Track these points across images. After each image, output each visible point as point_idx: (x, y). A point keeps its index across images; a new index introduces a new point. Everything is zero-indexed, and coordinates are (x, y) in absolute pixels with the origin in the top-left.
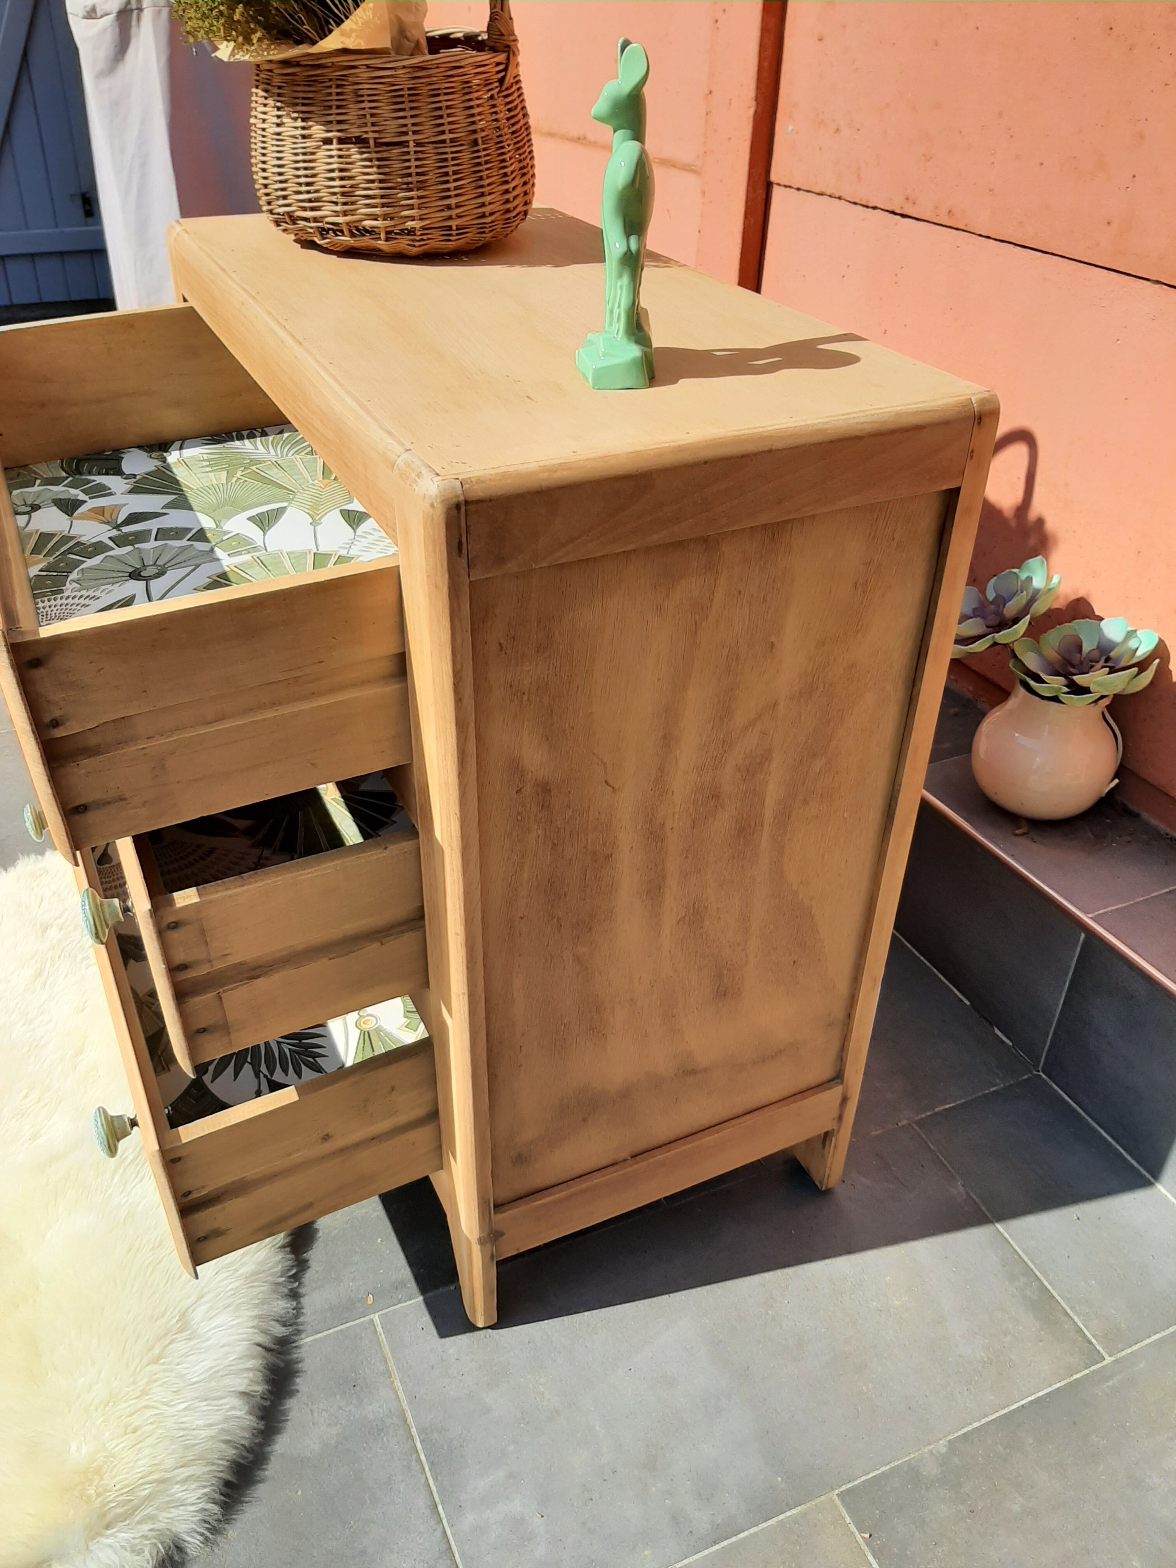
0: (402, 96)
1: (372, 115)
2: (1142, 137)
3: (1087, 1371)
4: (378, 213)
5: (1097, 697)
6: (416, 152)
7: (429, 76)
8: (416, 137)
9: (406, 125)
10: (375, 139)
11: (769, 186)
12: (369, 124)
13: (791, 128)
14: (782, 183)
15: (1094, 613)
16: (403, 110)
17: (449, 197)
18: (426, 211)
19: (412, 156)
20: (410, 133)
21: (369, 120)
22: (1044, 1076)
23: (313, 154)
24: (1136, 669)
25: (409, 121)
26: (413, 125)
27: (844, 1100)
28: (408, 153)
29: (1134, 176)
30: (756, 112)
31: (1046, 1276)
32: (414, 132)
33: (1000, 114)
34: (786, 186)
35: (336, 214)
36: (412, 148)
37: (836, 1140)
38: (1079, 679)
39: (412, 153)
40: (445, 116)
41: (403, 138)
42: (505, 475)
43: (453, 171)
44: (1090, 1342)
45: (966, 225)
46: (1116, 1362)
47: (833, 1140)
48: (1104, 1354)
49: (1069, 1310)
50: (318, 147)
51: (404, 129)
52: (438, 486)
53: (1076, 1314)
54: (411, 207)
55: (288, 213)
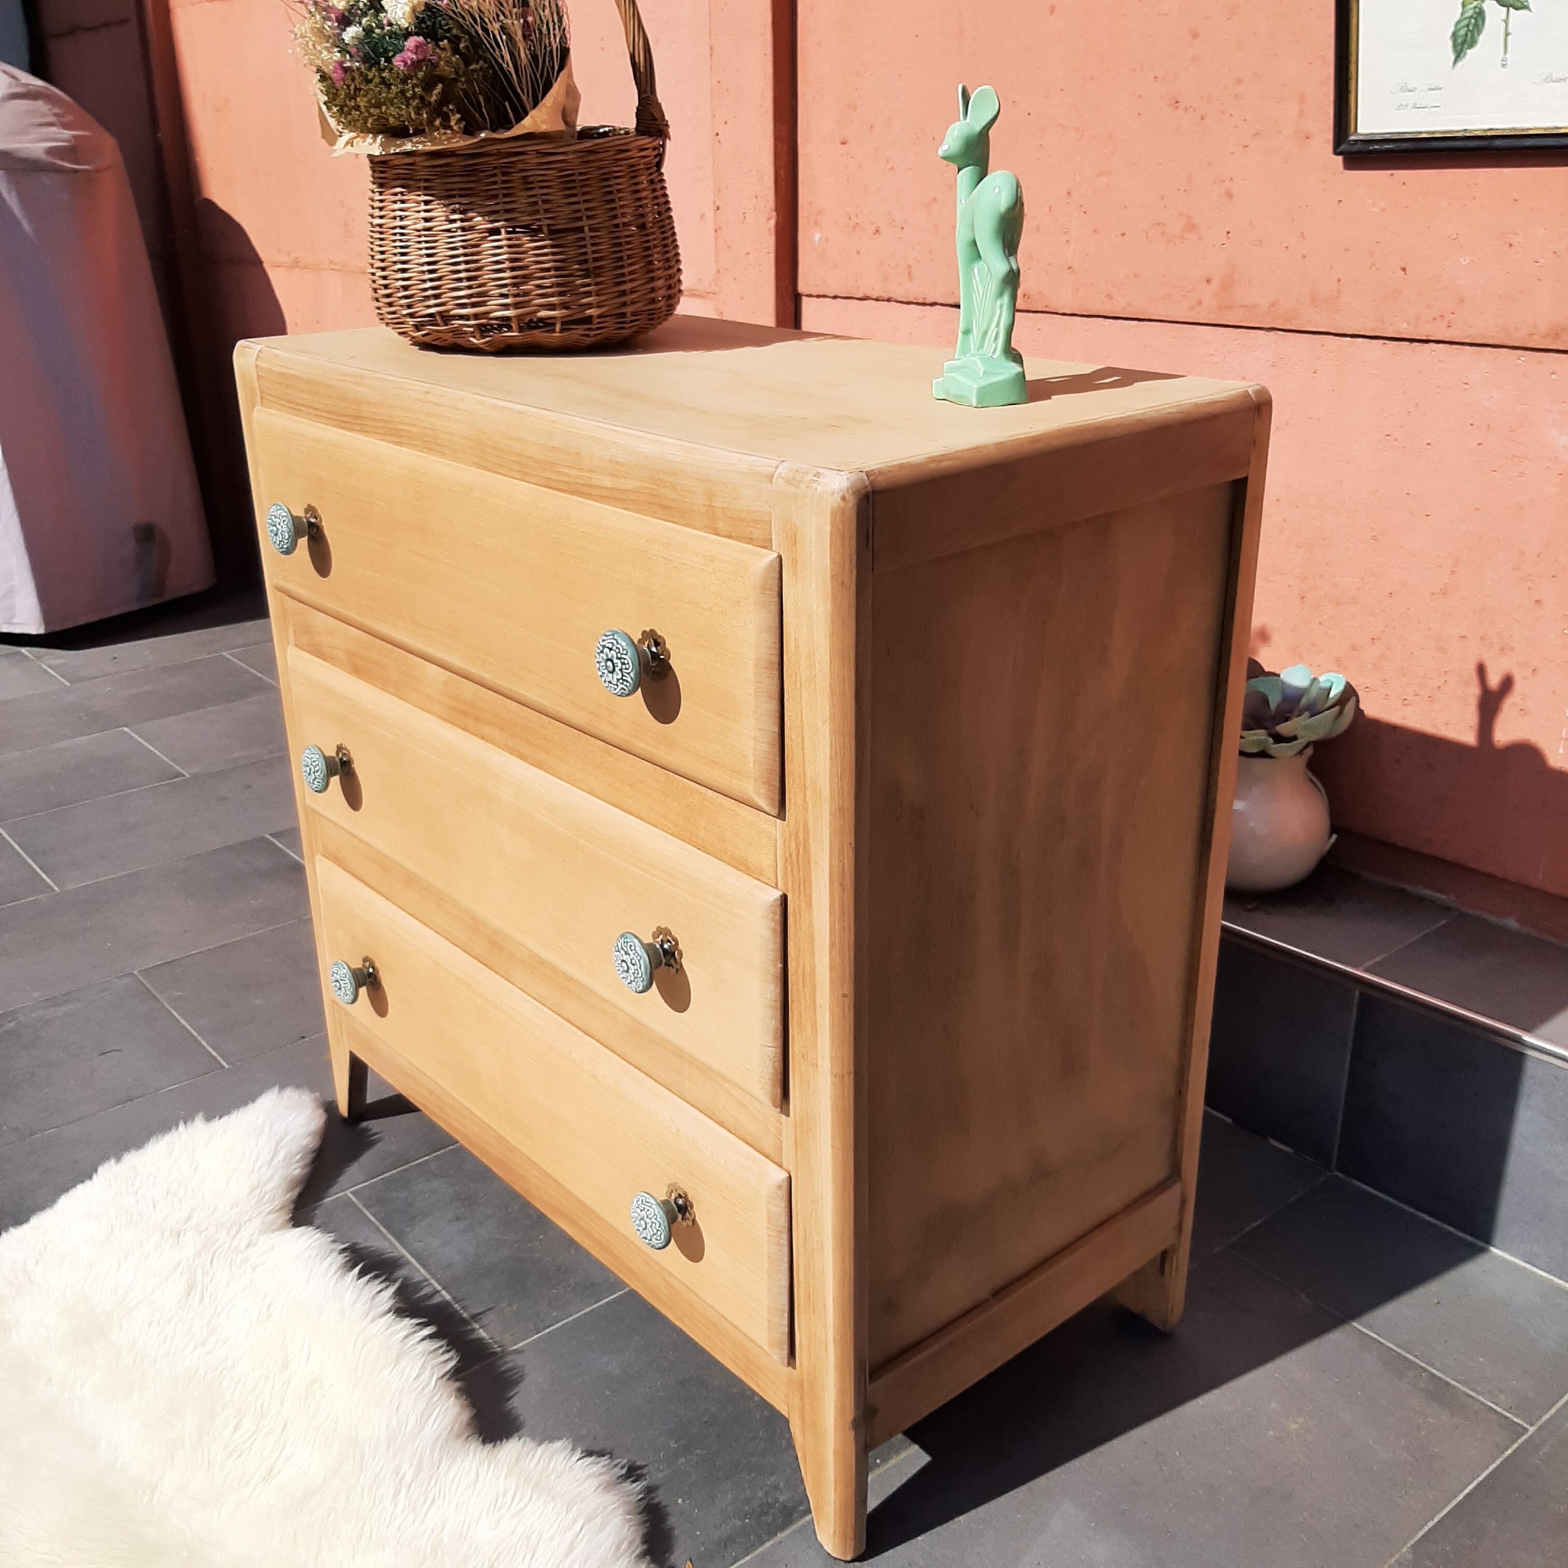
0: (574, 181)
1: (544, 202)
2: (1230, 195)
3: (1516, 1445)
4: (556, 302)
5: (1301, 747)
6: (591, 237)
7: (601, 160)
8: (591, 222)
9: (579, 211)
10: (548, 225)
11: (797, 298)
12: (542, 211)
13: (817, 236)
14: (814, 294)
15: (1264, 670)
16: (575, 195)
17: (624, 282)
18: (603, 298)
19: (588, 242)
20: (585, 218)
21: (542, 206)
22: (1340, 1175)
23: (477, 246)
24: (1337, 708)
25: (583, 206)
26: (587, 209)
27: (1183, 1202)
28: (584, 239)
29: (1228, 233)
30: (777, 224)
31: (1433, 1366)
32: (588, 217)
33: (1068, 193)
34: (818, 296)
35: (506, 306)
36: (587, 233)
37: (1177, 1258)
38: (1284, 728)
39: (588, 238)
40: (617, 200)
41: (579, 224)
42: (901, 466)
43: (628, 256)
44: (1506, 1418)
45: (1046, 306)
46: (1541, 1428)
47: (1175, 1258)
48: (1525, 1425)
49: (1470, 1393)
50: (484, 238)
51: (578, 215)
52: (848, 478)
53: (1478, 1393)
54: (588, 294)
55: (440, 313)
